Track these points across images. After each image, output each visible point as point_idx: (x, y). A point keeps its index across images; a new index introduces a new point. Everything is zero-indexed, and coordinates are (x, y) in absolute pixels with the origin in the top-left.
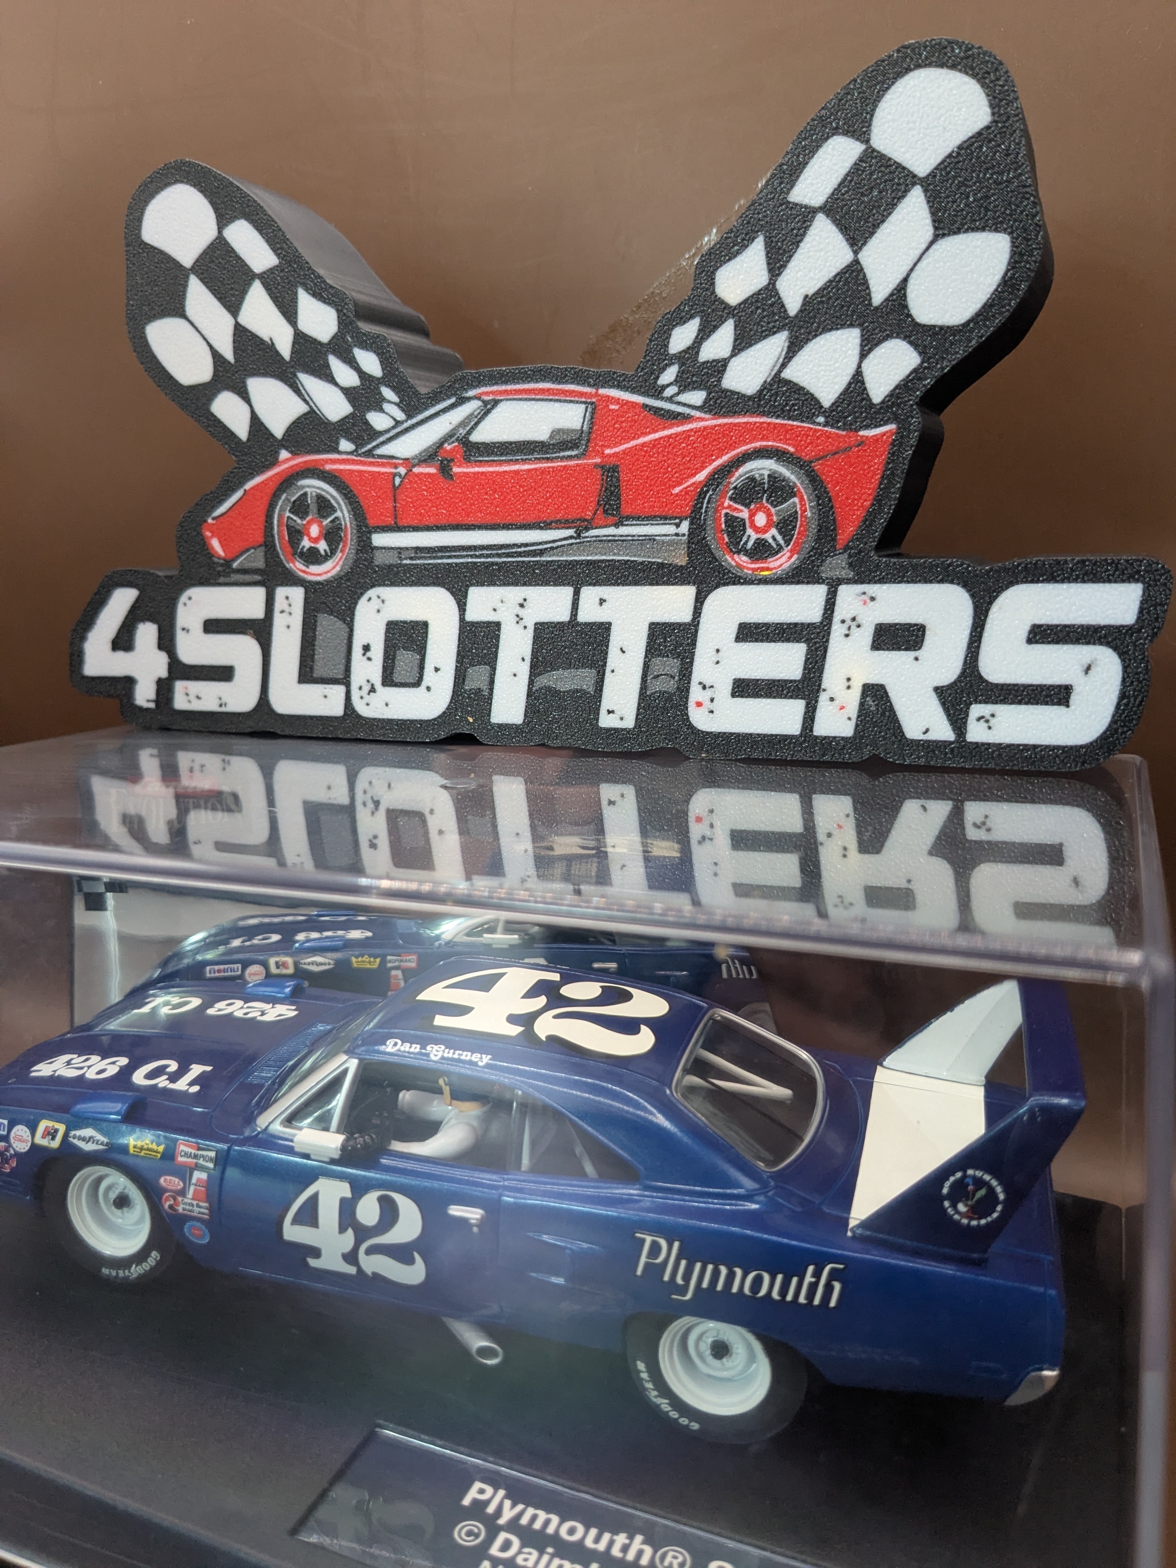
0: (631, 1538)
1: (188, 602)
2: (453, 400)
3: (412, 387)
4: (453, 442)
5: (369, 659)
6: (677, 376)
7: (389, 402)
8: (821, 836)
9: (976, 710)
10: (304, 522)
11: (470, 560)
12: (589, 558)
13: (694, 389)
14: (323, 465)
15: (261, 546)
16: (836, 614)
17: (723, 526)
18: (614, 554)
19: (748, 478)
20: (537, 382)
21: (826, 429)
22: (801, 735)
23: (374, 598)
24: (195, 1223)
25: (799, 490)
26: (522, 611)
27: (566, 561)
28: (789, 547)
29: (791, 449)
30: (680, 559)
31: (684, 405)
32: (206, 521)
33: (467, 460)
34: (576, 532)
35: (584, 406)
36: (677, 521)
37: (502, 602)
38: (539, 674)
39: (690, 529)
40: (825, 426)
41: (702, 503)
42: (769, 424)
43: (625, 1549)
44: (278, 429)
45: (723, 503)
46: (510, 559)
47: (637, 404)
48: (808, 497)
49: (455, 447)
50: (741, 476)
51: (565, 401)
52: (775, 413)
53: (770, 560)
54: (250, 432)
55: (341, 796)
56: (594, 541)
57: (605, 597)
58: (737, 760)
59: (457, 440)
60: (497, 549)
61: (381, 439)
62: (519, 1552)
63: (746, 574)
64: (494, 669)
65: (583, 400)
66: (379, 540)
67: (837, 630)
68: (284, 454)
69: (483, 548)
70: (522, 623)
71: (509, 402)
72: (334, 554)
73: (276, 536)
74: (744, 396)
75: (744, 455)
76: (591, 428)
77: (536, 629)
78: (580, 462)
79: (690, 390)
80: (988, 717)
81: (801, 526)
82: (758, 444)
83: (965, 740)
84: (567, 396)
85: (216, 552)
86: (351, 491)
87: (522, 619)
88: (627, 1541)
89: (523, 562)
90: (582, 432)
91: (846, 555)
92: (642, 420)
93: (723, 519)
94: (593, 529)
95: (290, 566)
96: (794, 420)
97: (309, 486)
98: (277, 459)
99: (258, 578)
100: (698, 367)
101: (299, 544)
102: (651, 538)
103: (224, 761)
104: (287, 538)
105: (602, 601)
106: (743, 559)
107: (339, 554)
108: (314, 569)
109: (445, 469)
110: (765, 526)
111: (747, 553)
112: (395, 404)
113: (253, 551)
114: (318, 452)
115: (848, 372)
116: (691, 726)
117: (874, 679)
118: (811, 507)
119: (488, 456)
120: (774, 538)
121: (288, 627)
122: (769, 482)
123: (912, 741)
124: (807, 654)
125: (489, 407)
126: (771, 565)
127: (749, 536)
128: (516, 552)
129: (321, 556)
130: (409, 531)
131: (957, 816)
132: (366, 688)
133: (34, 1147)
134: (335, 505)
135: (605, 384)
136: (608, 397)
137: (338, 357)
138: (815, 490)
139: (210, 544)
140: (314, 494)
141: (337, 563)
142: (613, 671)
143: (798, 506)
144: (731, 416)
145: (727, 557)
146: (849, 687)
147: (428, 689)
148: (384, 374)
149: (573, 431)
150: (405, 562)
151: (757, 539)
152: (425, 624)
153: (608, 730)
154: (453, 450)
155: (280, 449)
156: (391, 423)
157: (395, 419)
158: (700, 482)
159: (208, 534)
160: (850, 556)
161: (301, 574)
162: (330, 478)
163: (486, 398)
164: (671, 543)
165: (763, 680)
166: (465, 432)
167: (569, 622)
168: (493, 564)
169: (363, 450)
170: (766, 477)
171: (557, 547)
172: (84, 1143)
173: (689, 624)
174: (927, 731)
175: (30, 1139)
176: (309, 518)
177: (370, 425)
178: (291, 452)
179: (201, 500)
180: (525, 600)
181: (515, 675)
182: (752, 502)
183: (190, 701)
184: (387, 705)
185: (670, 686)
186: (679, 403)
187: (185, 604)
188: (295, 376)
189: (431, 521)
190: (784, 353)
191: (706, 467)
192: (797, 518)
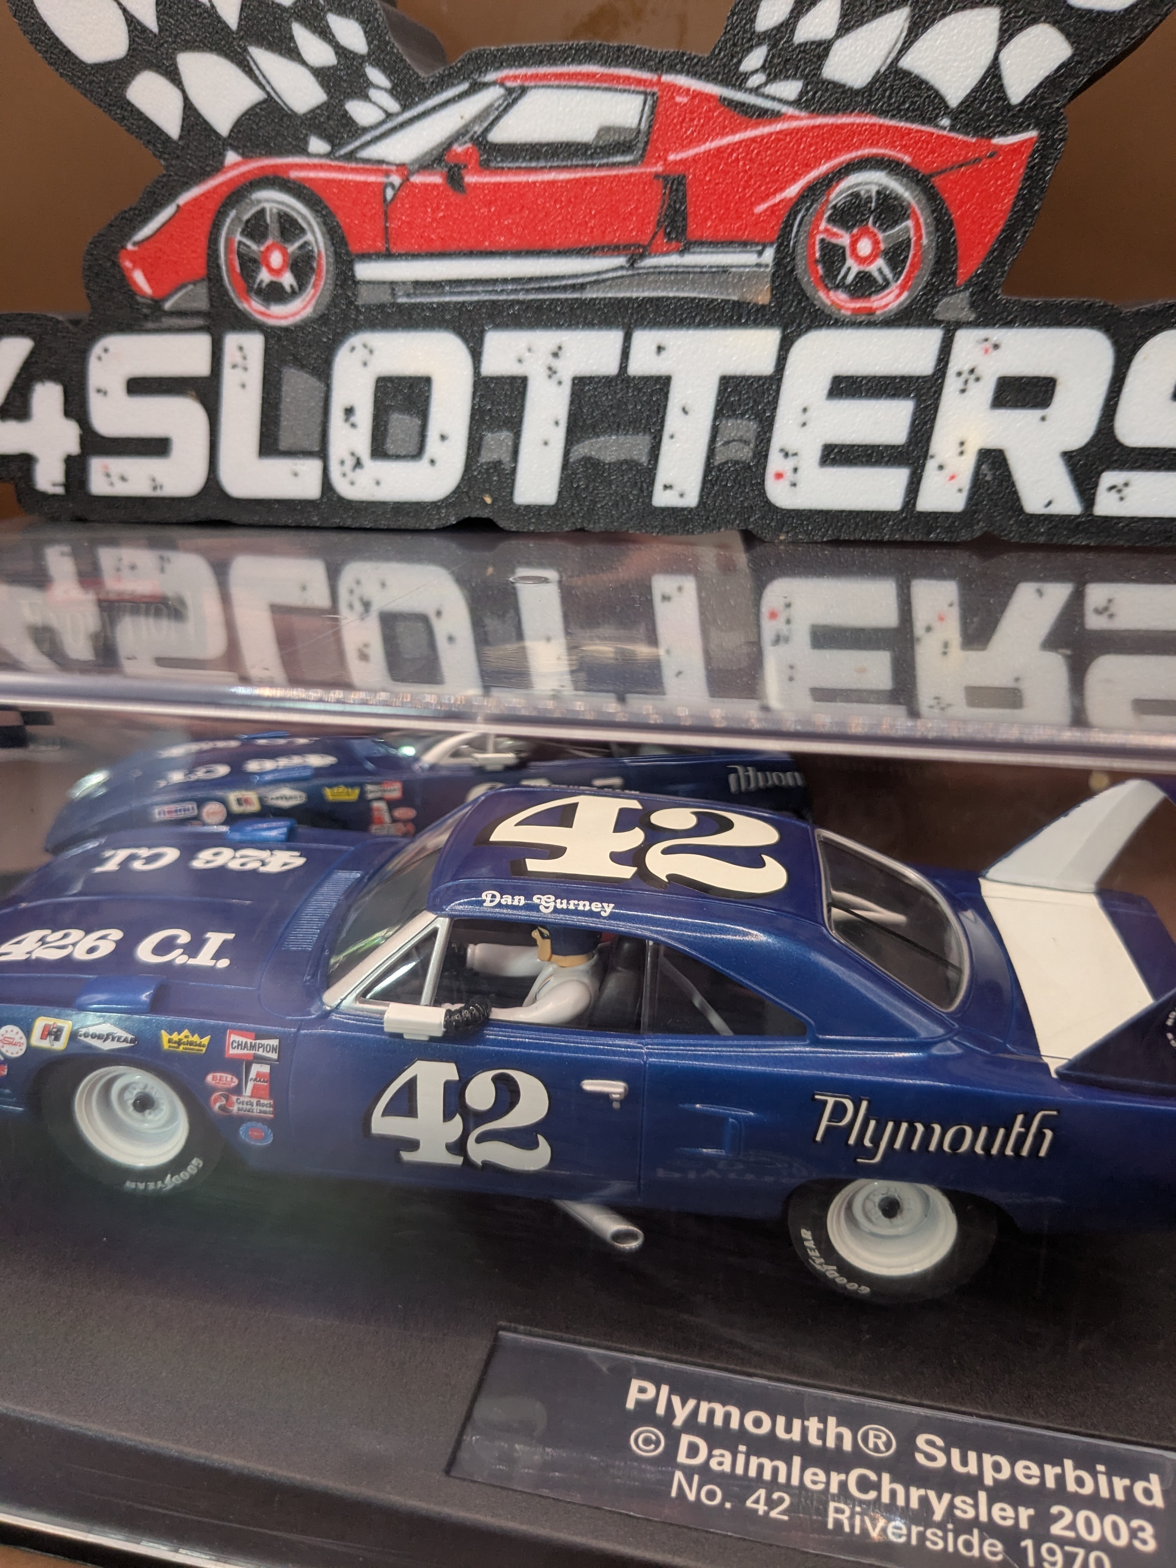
0: (823, 1420)
1: (104, 355)
2: (465, 86)
3: (408, 68)
4: (466, 142)
5: (353, 425)
6: (765, 61)
7: (378, 87)
8: (919, 629)
9: (1109, 478)
10: (262, 248)
11: (486, 297)
12: (646, 294)
13: (787, 78)
14: (287, 172)
15: (203, 280)
16: (950, 365)
17: (818, 255)
18: (678, 290)
19: (852, 194)
20: (580, 63)
21: (952, 135)
22: (902, 511)
23: (359, 347)
24: (254, 1123)
25: (914, 212)
26: (556, 364)
27: (616, 299)
28: (899, 282)
29: (907, 159)
30: (763, 296)
31: (774, 98)
32: (123, 247)
33: (485, 166)
34: (628, 261)
35: (642, 97)
36: (760, 248)
37: (530, 350)
38: (578, 442)
39: (775, 259)
40: (950, 130)
41: (792, 226)
42: (881, 126)
43: (822, 1434)
44: (223, 125)
45: (818, 226)
46: (541, 296)
47: (712, 96)
48: (925, 220)
49: (468, 149)
50: (841, 192)
51: (616, 90)
52: (888, 112)
53: (874, 298)
54: (183, 126)
55: (319, 597)
56: (653, 273)
57: (662, 345)
58: (822, 543)
59: (472, 138)
60: (524, 284)
61: (367, 137)
62: (710, 1456)
63: (843, 315)
64: (517, 436)
65: (642, 89)
66: (365, 271)
67: (951, 385)
68: (231, 157)
69: (505, 281)
70: (555, 378)
71: (542, 91)
72: (305, 290)
73: (224, 268)
74: (851, 89)
75: (848, 165)
76: (650, 127)
77: (574, 384)
78: (635, 170)
79: (781, 80)
80: (1120, 486)
81: (915, 255)
82: (866, 151)
83: (1091, 515)
84: (618, 82)
85: (141, 290)
86: (326, 207)
87: (555, 372)
88: (821, 1426)
89: (558, 300)
90: (639, 132)
91: (967, 293)
92: (718, 117)
93: (817, 247)
94: (650, 255)
95: (243, 306)
96: (913, 122)
97: (267, 201)
98: (222, 162)
99: (200, 322)
100: (793, 50)
101: (254, 278)
102: (724, 270)
103: (162, 558)
104: (238, 269)
105: (660, 349)
106: (841, 297)
107: (310, 291)
108: (277, 309)
109: (454, 178)
110: (870, 256)
111: (846, 288)
112: (386, 90)
113: (191, 287)
114: (280, 153)
115: (982, 63)
116: (768, 502)
117: (992, 443)
118: (928, 233)
119: (513, 160)
120: (880, 271)
121: (243, 386)
122: (878, 199)
123: (1033, 516)
124: (914, 413)
125: (514, 96)
126: (875, 305)
127: (849, 269)
128: (548, 288)
129: (286, 292)
130: (406, 259)
131: (1077, 600)
132: (350, 462)
133: (30, 1050)
134: (305, 225)
135: (671, 69)
136: (674, 86)
137: (306, 27)
138: (933, 212)
139: (132, 278)
140: (275, 211)
141: (309, 303)
142: (672, 437)
143: (912, 233)
144: (834, 115)
145: (822, 294)
146: (962, 453)
147: (432, 462)
148: (369, 48)
149: (625, 130)
150: (401, 300)
151: (859, 273)
152: (428, 380)
153: (664, 510)
154: (466, 152)
155: (224, 150)
156: (381, 116)
157: (386, 112)
158: (791, 199)
159: (128, 264)
160: (972, 294)
161: (259, 317)
162: (297, 189)
163: (509, 84)
164: (751, 276)
165: (859, 446)
166: (481, 130)
167: (618, 375)
168: (518, 302)
169: (343, 151)
170: (874, 194)
171: (604, 281)
172: (100, 1041)
173: (771, 378)
174: (1050, 503)
175: (24, 1040)
176: (269, 242)
177: (350, 118)
178: (243, 155)
179: (116, 219)
180: (560, 348)
181: (546, 443)
182: (854, 226)
183: (112, 484)
184: (378, 483)
185: (745, 453)
186: (767, 97)
187: (100, 358)
188: (245, 50)
189: (437, 246)
190: (904, 34)
191: (799, 180)
192: (909, 246)
